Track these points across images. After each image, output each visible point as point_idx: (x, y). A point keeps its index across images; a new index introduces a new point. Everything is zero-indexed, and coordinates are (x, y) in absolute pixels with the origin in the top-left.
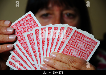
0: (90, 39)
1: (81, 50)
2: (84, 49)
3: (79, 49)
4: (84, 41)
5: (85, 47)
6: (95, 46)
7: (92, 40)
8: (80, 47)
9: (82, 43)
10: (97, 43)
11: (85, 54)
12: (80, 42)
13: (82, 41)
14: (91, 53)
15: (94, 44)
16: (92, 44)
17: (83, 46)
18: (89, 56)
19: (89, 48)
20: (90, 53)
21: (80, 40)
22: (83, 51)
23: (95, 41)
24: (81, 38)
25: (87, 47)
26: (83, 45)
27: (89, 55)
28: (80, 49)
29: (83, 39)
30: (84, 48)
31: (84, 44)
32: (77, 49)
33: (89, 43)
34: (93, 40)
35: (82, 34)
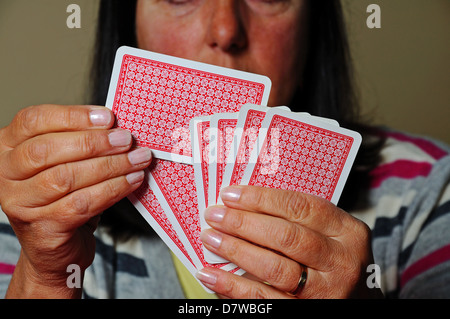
0: (328, 131)
1: (305, 176)
2: (314, 170)
3: (297, 173)
4: (308, 144)
5: (317, 163)
6: (349, 151)
7: (335, 133)
8: (300, 166)
9: (305, 151)
10: (351, 140)
11: (322, 184)
12: (298, 149)
13: (303, 147)
14: (339, 176)
15: (342, 145)
16: (335, 148)
17: (310, 161)
18: (334, 187)
19: (330, 163)
20: (338, 179)
21: (295, 144)
22: (312, 178)
23: (343, 137)
24: (298, 137)
25: (322, 160)
26: (308, 156)
27: (336, 184)
28: (302, 171)
29: (306, 139)
30: (312, 166)
31: (313, 153)
32: (292, 176)
33: (328, 146)
34: (337, 135)
35: (297, 122)
